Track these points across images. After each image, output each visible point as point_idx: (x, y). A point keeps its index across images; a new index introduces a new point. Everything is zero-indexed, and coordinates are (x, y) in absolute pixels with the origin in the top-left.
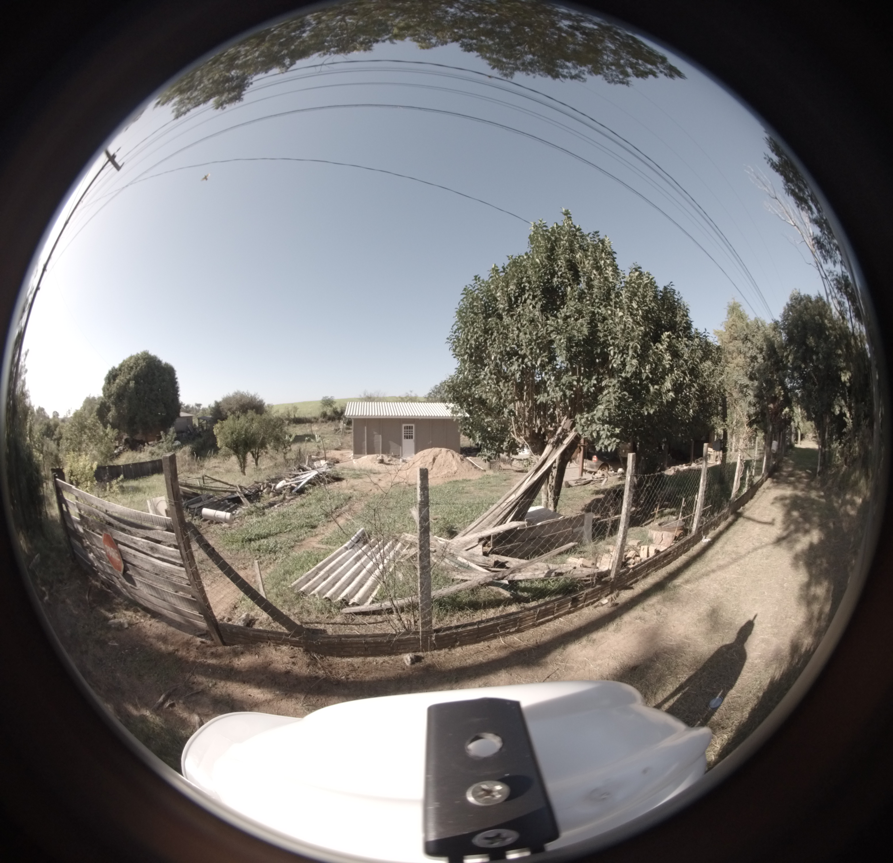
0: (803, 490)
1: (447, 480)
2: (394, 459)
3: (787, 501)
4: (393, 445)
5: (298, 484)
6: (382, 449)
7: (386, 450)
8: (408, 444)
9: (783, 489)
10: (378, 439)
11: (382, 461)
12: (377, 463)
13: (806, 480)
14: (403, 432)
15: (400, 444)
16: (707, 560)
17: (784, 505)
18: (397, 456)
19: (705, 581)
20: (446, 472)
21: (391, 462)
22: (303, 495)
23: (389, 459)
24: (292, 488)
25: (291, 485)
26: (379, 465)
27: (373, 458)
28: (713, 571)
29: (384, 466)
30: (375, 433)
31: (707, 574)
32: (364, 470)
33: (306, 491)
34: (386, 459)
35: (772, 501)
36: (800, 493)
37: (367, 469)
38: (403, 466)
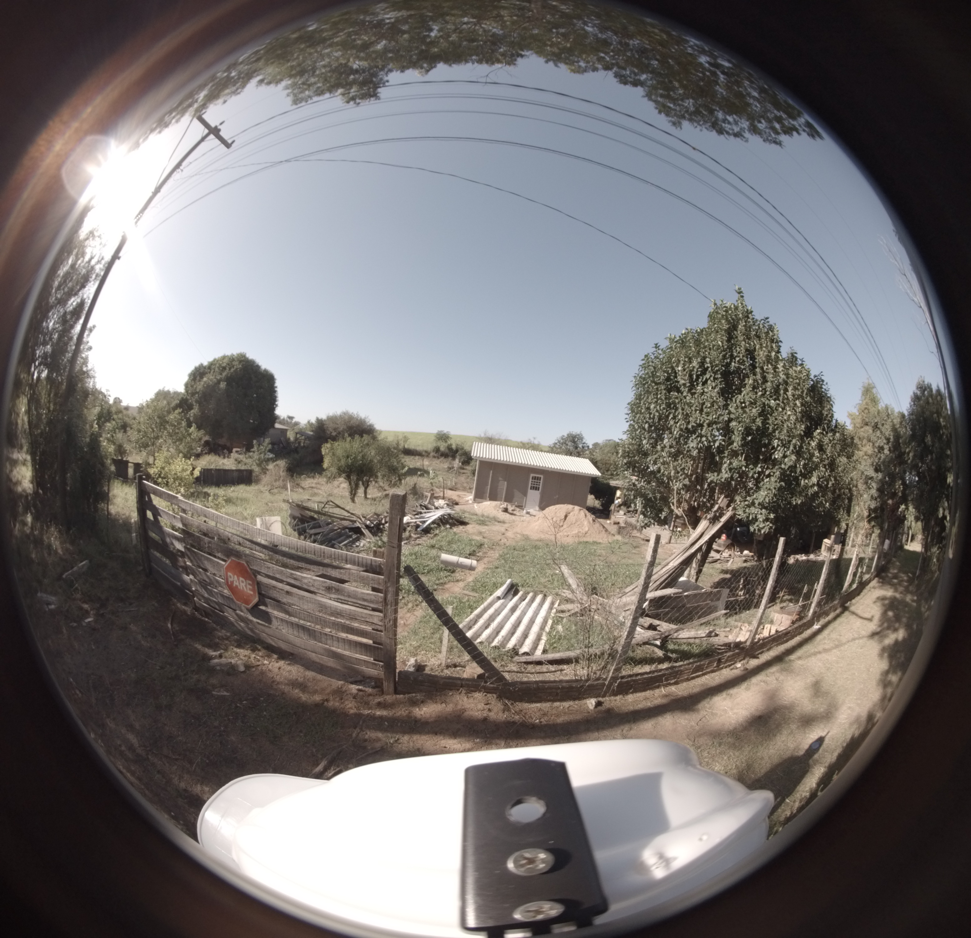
0: (901, 593)
1: (577, 540)
2: (518, 509)
3: (887, 602)
4: (517, 494)
5: (424, 522)
6: (505, 497)
7: (509, 499)
8: (534, 496)
9: (886, 590)
10: (503, 486)
11: (506, 510)
12: (500, 511)
13: (906, 584)
14: (530, 482)
15: (525, 494)
16: (816, 643)
17: (884, 605)
18: (521, 507)
19: (813, 659)
20: (576, 532)
21: (515, 512)
22: (429, 535)
23: (513, 508)
24: (418, 526)
25: (416, 522)
26: (503, 513)
27: (496, 506)
28: (820, 653)
29: (508, 515)
30: (500, 479)
31: (815, 654)
32: (488, 517)
33: (432, 531)
34: (510, 508)
35: (874, 600)
36: (898, 595)
37: (491, 516)
38: (527, 518)
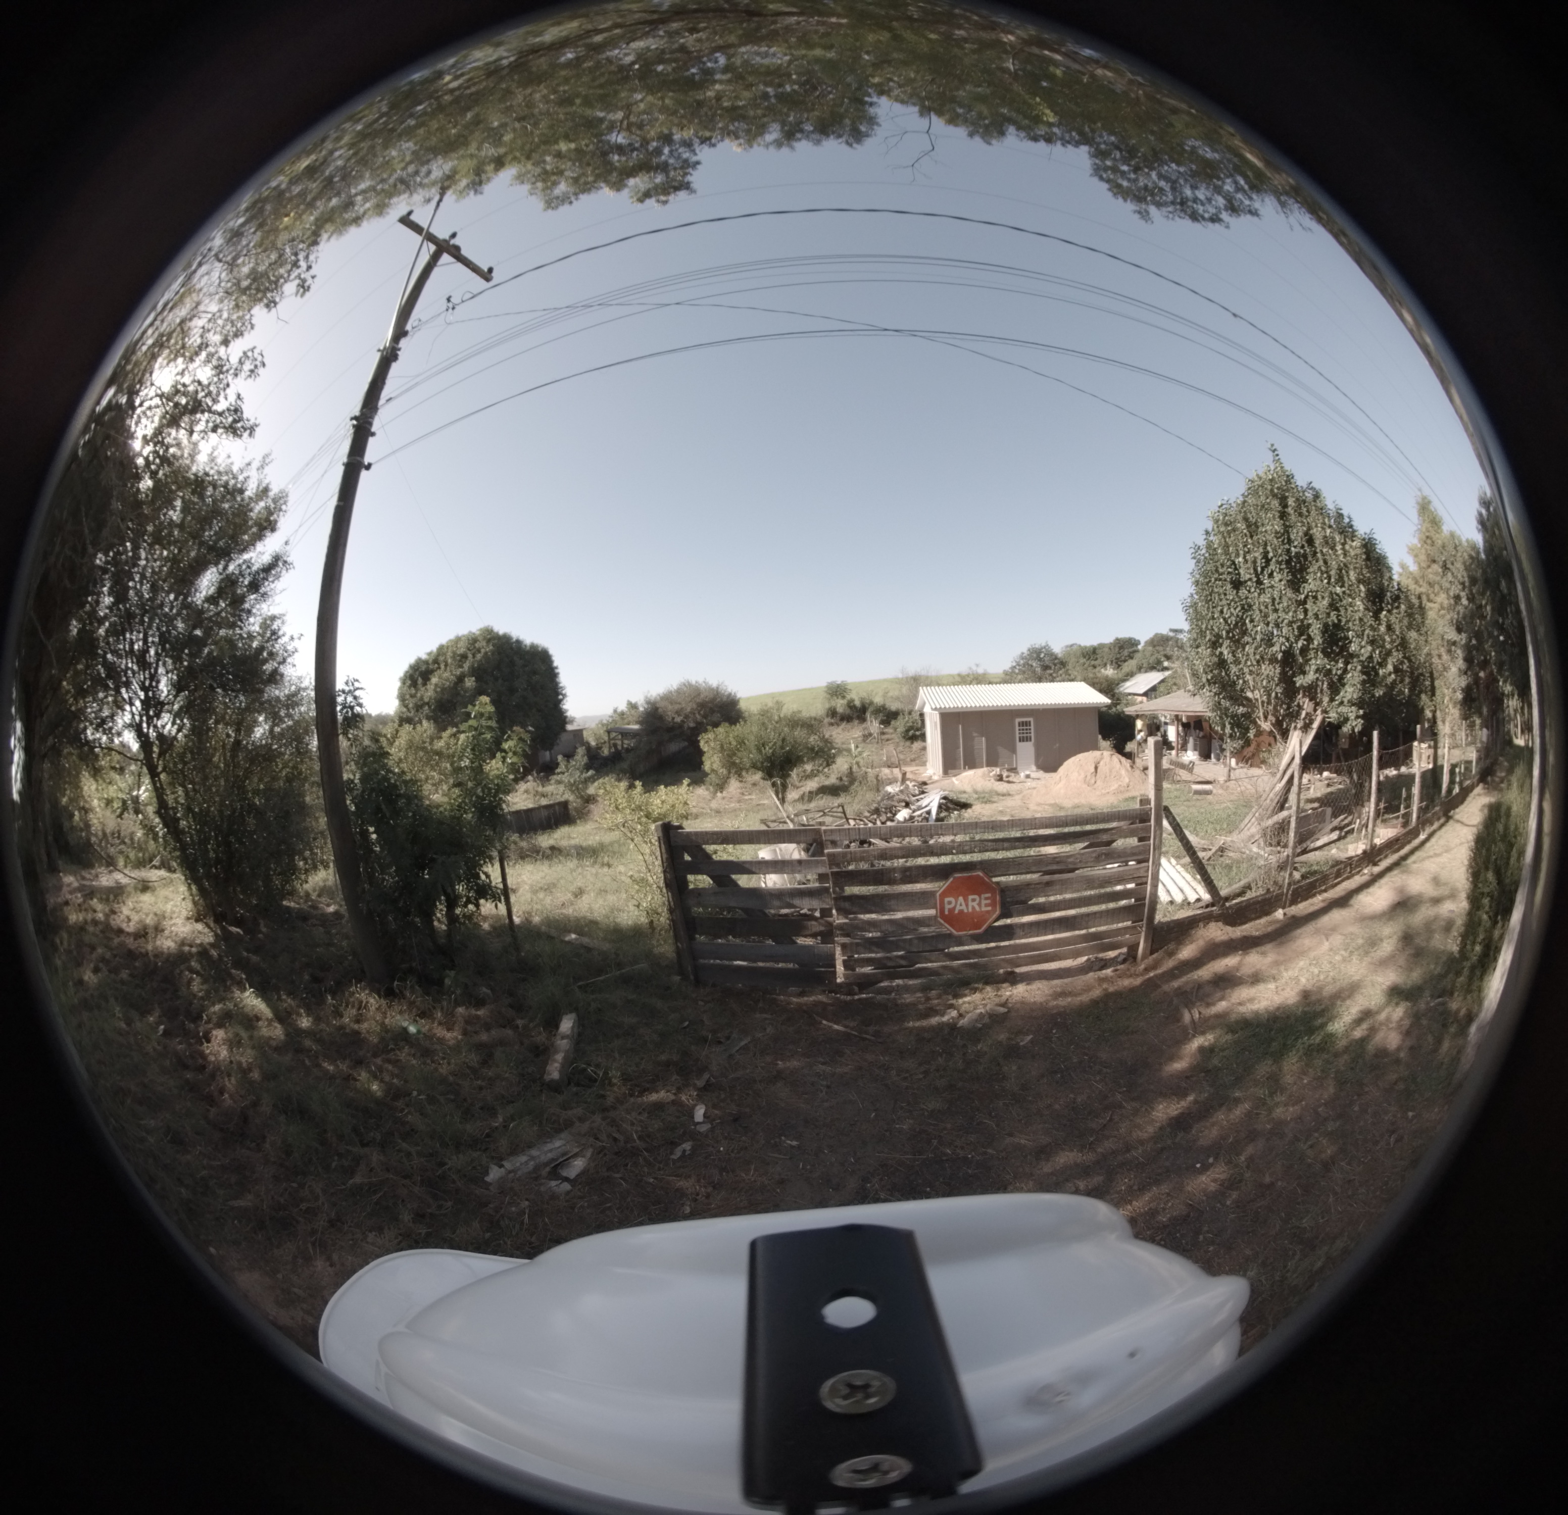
2: (1013, 774)
4: (1002, 752)
6: (989, 760)
7: (992, 762)
8: (1026, 750)
10: (981, 744)
11: (1000, 778)
12: (993, 780)
14: (1017, 732)
15: (1013, 750)
18: (1013, 770)
20: (1116, 786)
21: (1011, 779)
26: (998, 783)
27: (983, 774)
29: (1005, 785)
30: (974, 735)
32: (984, 792)
34: (1005, 774)
37: (987, 790)
38: (1029, 783)
